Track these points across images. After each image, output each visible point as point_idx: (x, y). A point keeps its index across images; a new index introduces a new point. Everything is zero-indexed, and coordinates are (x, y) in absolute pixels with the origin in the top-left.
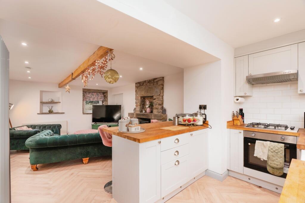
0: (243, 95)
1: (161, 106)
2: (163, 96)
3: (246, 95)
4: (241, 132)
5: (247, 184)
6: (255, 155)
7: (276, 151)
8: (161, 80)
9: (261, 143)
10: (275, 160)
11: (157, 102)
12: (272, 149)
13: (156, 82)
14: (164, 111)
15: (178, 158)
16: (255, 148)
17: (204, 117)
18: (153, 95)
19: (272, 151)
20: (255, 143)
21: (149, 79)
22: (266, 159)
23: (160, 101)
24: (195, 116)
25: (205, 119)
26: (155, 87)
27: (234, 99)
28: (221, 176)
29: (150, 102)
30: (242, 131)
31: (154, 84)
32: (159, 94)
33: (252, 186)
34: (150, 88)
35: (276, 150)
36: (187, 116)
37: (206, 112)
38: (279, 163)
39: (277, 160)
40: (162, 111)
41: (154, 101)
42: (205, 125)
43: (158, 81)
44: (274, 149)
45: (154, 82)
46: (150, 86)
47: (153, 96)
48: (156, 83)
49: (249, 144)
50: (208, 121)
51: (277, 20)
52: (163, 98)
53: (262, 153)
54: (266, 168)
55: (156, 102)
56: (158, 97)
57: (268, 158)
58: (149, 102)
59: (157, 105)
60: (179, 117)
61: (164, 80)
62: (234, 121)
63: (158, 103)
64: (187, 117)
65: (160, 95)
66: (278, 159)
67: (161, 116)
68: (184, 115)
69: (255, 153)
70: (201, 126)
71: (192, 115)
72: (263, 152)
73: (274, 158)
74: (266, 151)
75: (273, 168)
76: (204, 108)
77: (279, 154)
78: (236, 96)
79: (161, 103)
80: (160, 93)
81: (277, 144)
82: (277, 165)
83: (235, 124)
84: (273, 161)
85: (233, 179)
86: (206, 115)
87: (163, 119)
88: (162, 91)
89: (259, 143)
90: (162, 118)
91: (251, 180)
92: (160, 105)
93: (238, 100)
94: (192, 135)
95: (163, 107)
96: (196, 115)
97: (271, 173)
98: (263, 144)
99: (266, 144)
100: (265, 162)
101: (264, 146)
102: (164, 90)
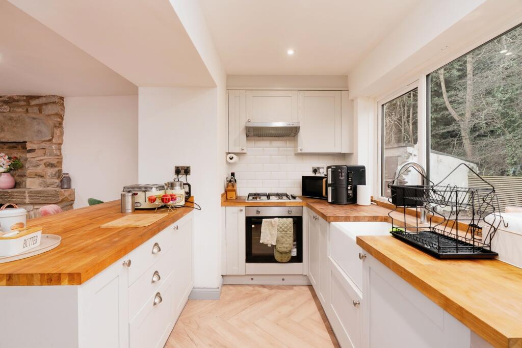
0: (238, 150)
1: (57, 169)
2: (60, 144)
3: (243, 151)
4: (242, 210)
5: (251, 288)
6: (261, 241)
7: (285, 230)
8: (54, 103)
9: (268, 222)
10: (284, 242)
11: (41, 158)
12: (281, 228)
13: (37, 105)
14: (65, 181)
15: (160, 287)
16: (262, 231)
17: (187, 190)
18: (26, 139)
19: (281, 230)
20: (261, 223)
21: (9, 95)
22: (274, 244)
23: (50, 155)
24: (171, 189)
25: (188, 193)
26: (34, 119)
27: (226, 157)
28: (218, 290)
29: (9, 158)
30: (243, 208)
31: (27, 111)
32: (47, 139)
33: (257, 288)
34: (11, 119)
35: (286, 227)
36: (154, 189)
37: (190, 179)
38: (288, 245)
39: (286, 241)
40: (58, 181)
41: (29, 155)
42: (189, 204)
43: (46, 104)
44: (283, 227)
45: (29, 104)
46: (13, 115)
47: (26, 142)
48: (36, 109)
49: (253, 226)
50: (193, 197)
51: (290, 52)
52: (60, 149)
53: (270, 236)
54: (273, 256)
55: (37, 159)
56: (43, 145)
57: (277, 241)
58: (7, 157)
59: (42, 167)
60: (136, 194)
61: (63, 104)
62: (228, 193)
63: (45, 161)
64: (154, 193)
65: (50, 140)
66: (288, 240)
67: (57, 195)
68: (146, 189)
69: (261, 238)
70: (183, 207)
71: (161, 188)
72: (271, 234)
73: (284, 240)
74: (275, 232)
75: (281, 253)
76: (185, 172)
77: (288, 232)
78: (229, 153)
79: (55, 162)
80: (53, 137)
81: (285, 219)
82: (287, 248)
83: (228, 198)
84: (283, 244)
85: (231, 287)
86: (189, 186)
87: (62, 201)
88: (57, 131)
89: (266, 222)
90: (61, 198)
91: (254, 280)
92: (52, 165)
93: (231, 159)
94: (177, 228)
95: (60, 171)
96: (172, 186)
97: (279, 261)
98: (271, 223)
99: (274, 221)
100: (273, 247)
101: (272, 225)
102: (65, 130)
